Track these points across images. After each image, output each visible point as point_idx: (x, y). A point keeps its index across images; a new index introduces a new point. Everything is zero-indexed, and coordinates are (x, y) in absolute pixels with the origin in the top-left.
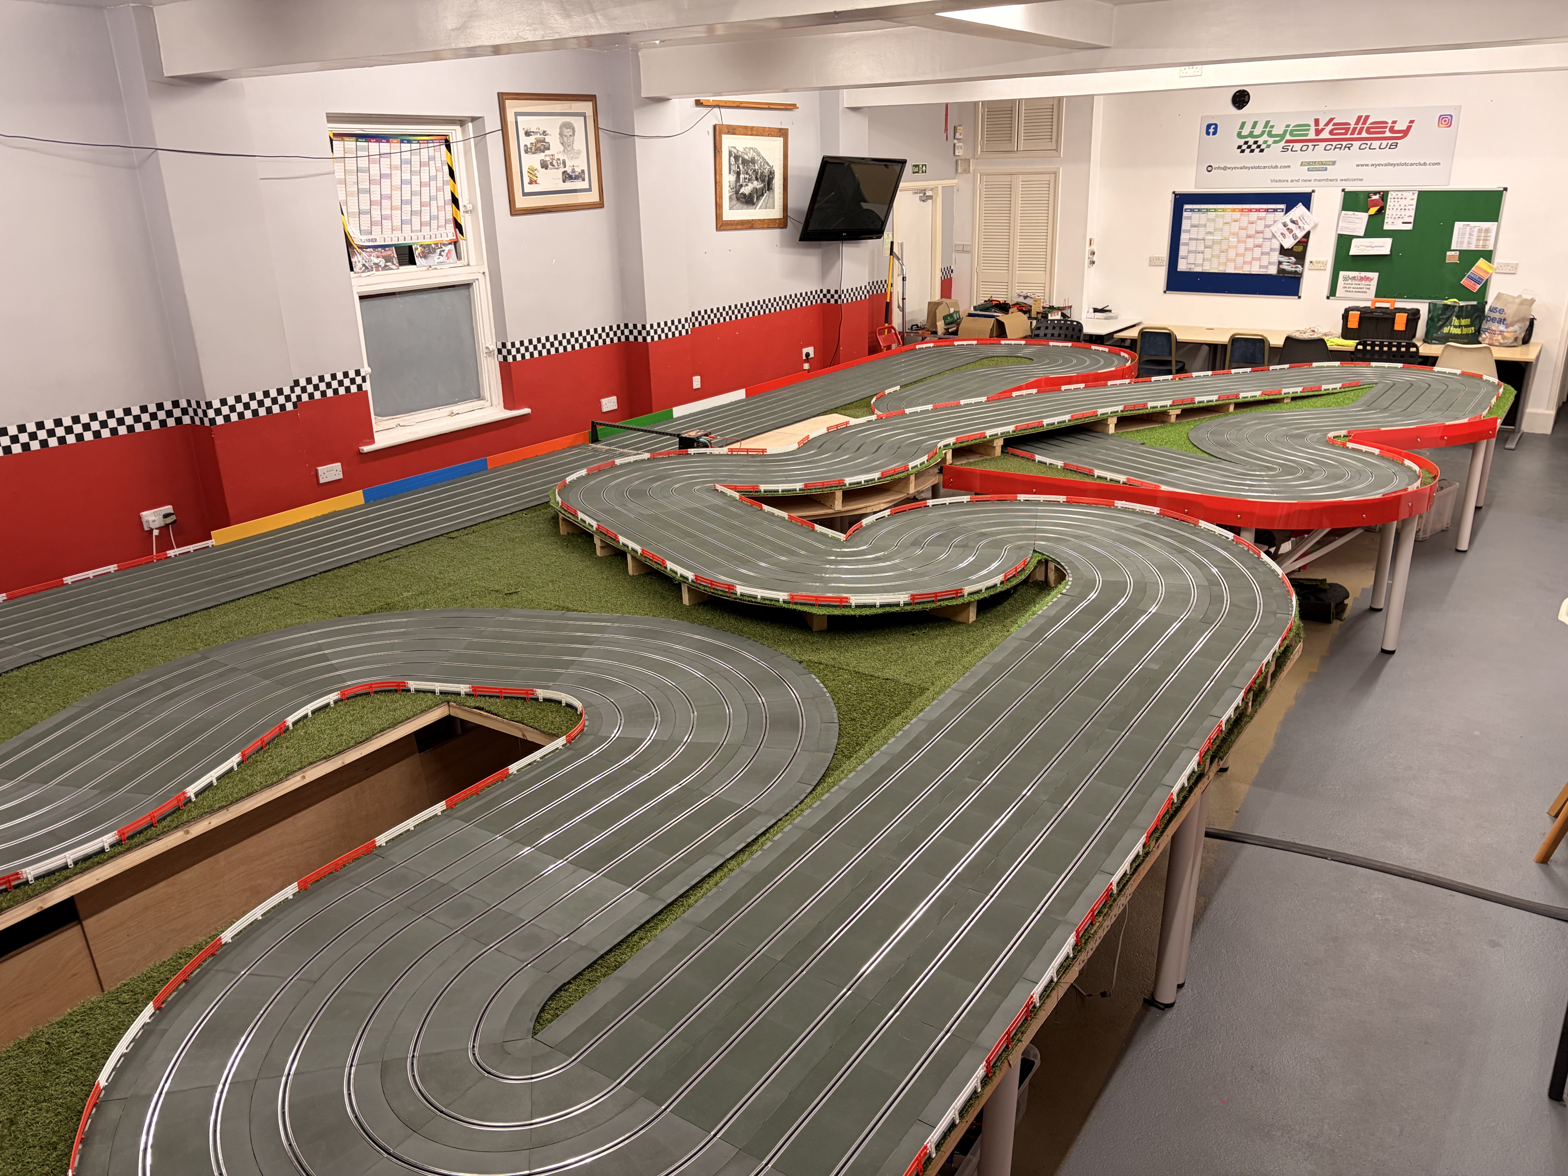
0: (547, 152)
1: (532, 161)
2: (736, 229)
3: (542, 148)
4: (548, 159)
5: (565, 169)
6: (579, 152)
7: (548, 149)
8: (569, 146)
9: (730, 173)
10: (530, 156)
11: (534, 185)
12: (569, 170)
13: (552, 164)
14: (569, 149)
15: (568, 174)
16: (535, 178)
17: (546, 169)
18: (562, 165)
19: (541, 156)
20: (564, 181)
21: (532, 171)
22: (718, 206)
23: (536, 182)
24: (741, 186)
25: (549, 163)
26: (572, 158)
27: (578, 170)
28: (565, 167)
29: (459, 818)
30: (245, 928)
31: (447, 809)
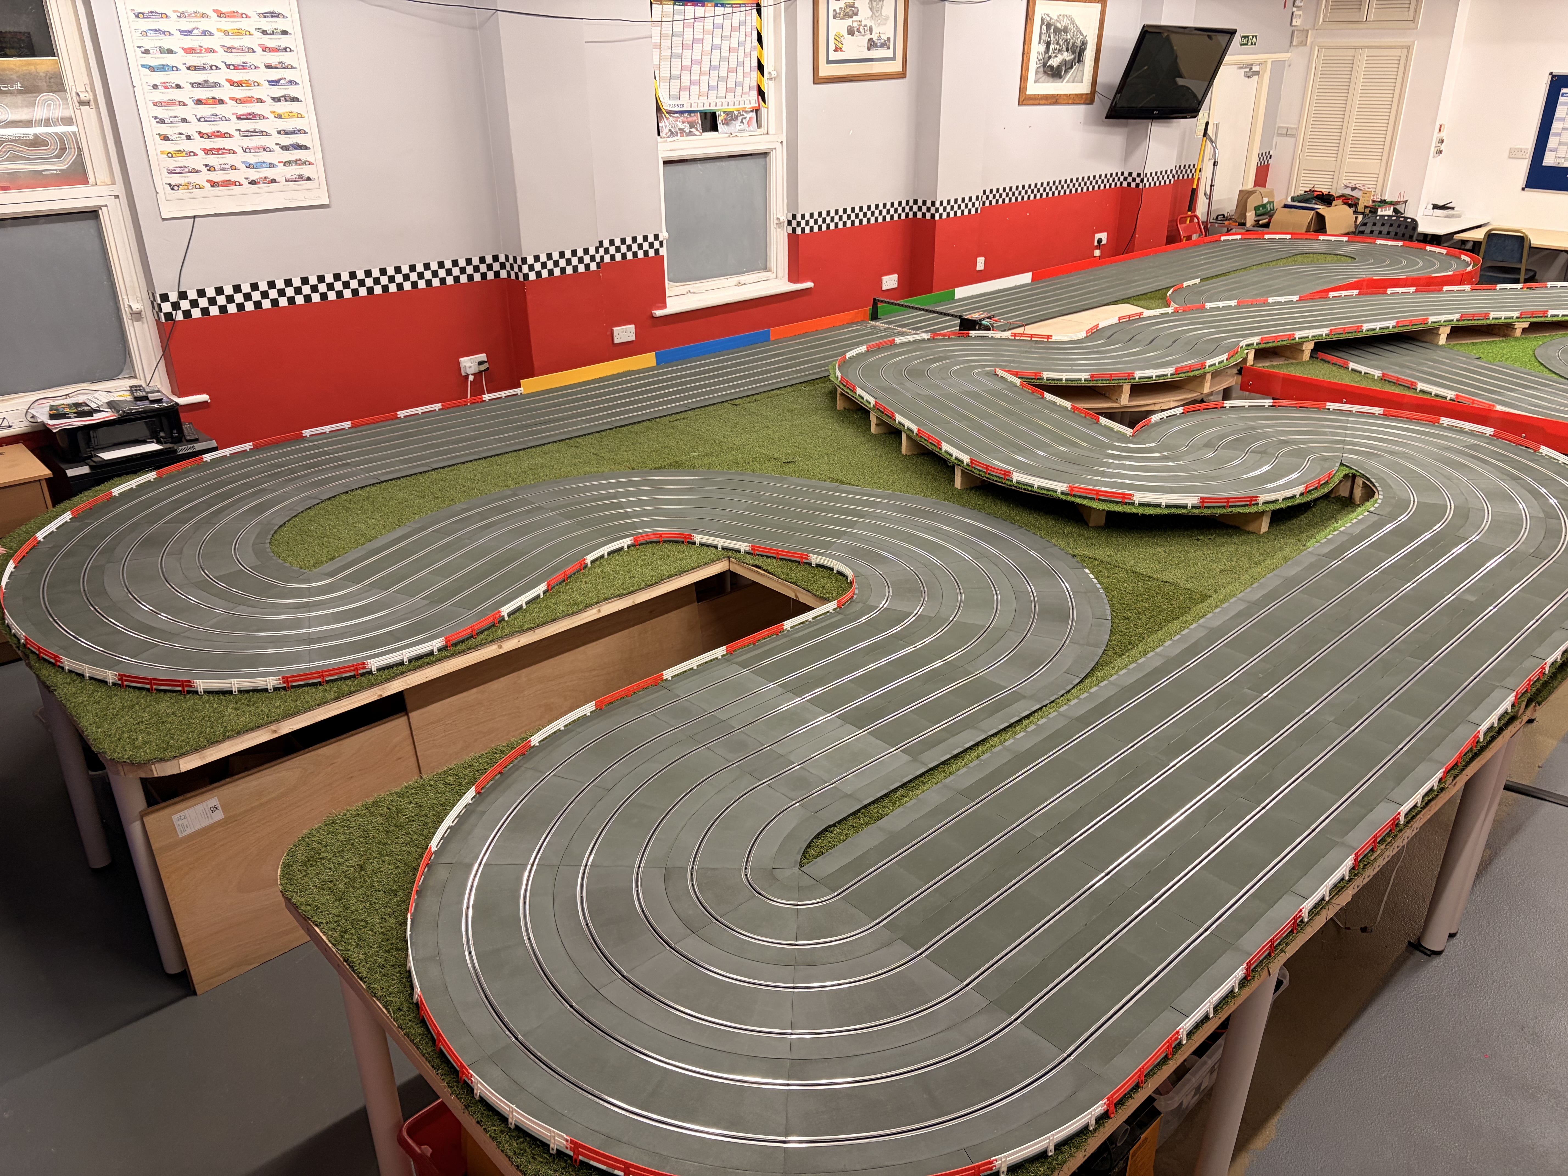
0: (855, 18)
1: (839, 27)
2: (1039, 104)
3: (851, 13)
4: (855, 25)
5: (871, 36)
6: (887, 18)
7: (857, 14)
8: (877, 11)
9: (1039, 43)
10: (838, 21)
11: (839, 53)
12: (875, 37)
13: (858, 31)
14: (877, 15)
15: (874, 42)
16: (840, 45)
17: (853, 35)
18: (868, 32)
19: (849, 22)
20: (869, 49)
21: (838, 38)
22: (1023, 79)
23: (841, 49)
24: (1050, 57)
25: (855, 29)
26: (879, 24)
27: (884, 37)
28: (871, 34)
29: (737, 663)
30: (549, 736)
31: (727, 654)
